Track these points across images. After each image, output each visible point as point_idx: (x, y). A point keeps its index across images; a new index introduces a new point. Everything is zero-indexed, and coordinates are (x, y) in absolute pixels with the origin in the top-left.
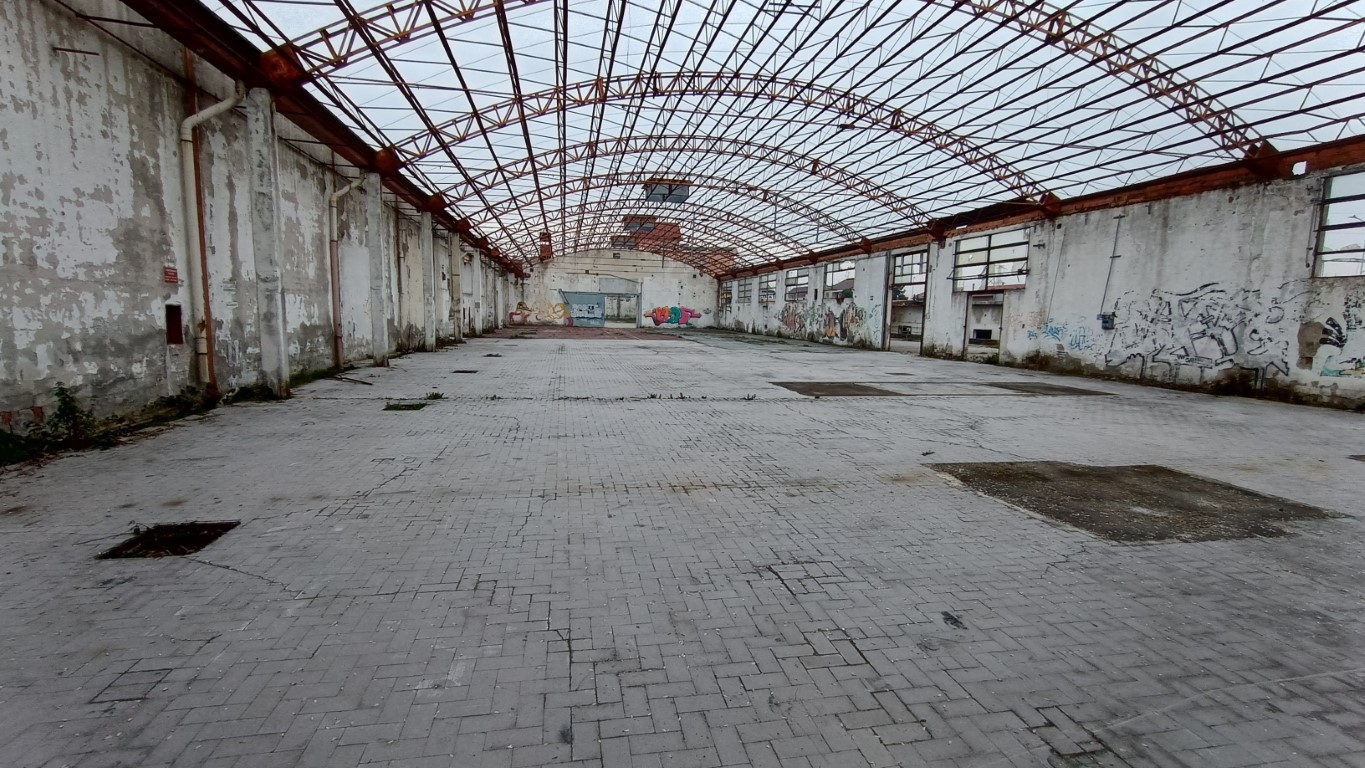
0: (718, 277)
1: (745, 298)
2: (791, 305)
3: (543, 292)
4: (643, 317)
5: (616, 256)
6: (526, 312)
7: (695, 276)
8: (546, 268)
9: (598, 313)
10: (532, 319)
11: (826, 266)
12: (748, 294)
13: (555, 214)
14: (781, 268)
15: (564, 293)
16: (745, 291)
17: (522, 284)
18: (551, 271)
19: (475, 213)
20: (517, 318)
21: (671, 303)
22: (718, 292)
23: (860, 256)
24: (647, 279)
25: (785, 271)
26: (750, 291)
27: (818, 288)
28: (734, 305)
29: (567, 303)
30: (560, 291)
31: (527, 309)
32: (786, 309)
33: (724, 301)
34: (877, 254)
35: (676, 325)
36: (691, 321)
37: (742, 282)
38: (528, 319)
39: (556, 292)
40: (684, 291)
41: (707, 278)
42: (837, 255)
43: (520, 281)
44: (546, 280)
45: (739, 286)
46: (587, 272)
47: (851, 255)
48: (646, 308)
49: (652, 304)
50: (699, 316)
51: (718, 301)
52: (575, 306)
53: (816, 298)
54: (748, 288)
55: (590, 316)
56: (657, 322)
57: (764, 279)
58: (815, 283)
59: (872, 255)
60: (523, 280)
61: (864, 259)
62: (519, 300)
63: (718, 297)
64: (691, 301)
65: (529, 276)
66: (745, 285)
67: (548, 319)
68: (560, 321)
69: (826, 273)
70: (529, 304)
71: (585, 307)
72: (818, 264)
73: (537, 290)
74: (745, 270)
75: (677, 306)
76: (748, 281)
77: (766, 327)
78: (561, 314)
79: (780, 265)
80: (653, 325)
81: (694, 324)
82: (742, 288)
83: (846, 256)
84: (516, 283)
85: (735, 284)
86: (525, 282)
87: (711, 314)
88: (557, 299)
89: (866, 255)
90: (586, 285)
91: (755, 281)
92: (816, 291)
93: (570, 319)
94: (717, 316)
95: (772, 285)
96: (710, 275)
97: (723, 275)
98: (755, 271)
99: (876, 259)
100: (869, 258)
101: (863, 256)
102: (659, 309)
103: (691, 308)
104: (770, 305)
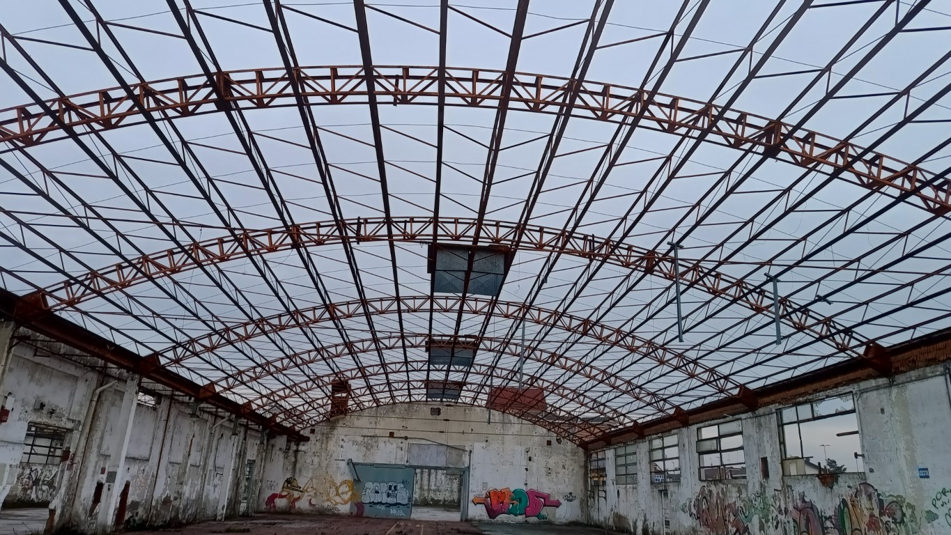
0: (584, 445)
1: (627, 477)
2: (713, 488)
3: (324, 464)
4: (471, 505)
5: (436, 412)
6: (296, 494)
7: (549, 443)
8: (333, 428)
9: (402, 497)
10: (303, 504)
11: (779, 413)
12: (631, 470)
14: (686, 424)
15: (354, 465)
16: (626, 465)
17: (297, 451)
18: (340, 432)
20: (281, 503)
21: (513, 481)
22: (586, 467)
24: (478, 447)
25: (694, 427)
26: (635, 464)
27: (768, 455)
28: (611, 488)
29: (357, 481)
30: (350, 463)
31: (297, 488)
33: (593, 482)
34: (913, 374)
35: (520, 518)
36: (546, 511)
37: (621, 451)
38: (297, 504)
39: (343, 465)
40: (533, 466)
41: (569, 446)
42: (802, 390)
43: (294, 447)
44: (332, 445)
45: (617, 456)
46: (392, 435)
48: (476, 487)
49: (485, 484)
50: (557, 504)
51: (586, 482)
52: (369, 485)
53: (766, 474)
54: (631, 459)
55: (390, 500)
56: (492, 513)
57: (657, 443)
59: (900, 378)
60: (298, 445)
61: (878, 388)
62: (288, 476)
63: (586, 474)
64: (544, 480)
65: (307, 439)
66: (626, 455)
67: (326, 504)
68: (345, 509)
70: (302, 481)
71: (384, 488)
72: (761, 411)
73: (316, 460)
74: (627, 431)
75: (524, 488)
76: (630, 449)
77: (667, 523)
78: (347, 497)
79: (683, 419)
80: (485, 517)
81: (550, 518)
82: (621, 461)
84: (288, 448)
85: (610, 453)
86: (302, 448)
87: (576, 502)
88: (342, 474)
90: (387, 453)
91: (643, 447)
93: (360, 506)
94: (585, 505)
95: (671, 454)
96: (572, 441)
97: (592, 442)
98: (640, 431)
99: (910, 386)
100: (890, 385)
102: (495, 492)
103: (546, 491)
104: (672, 488)
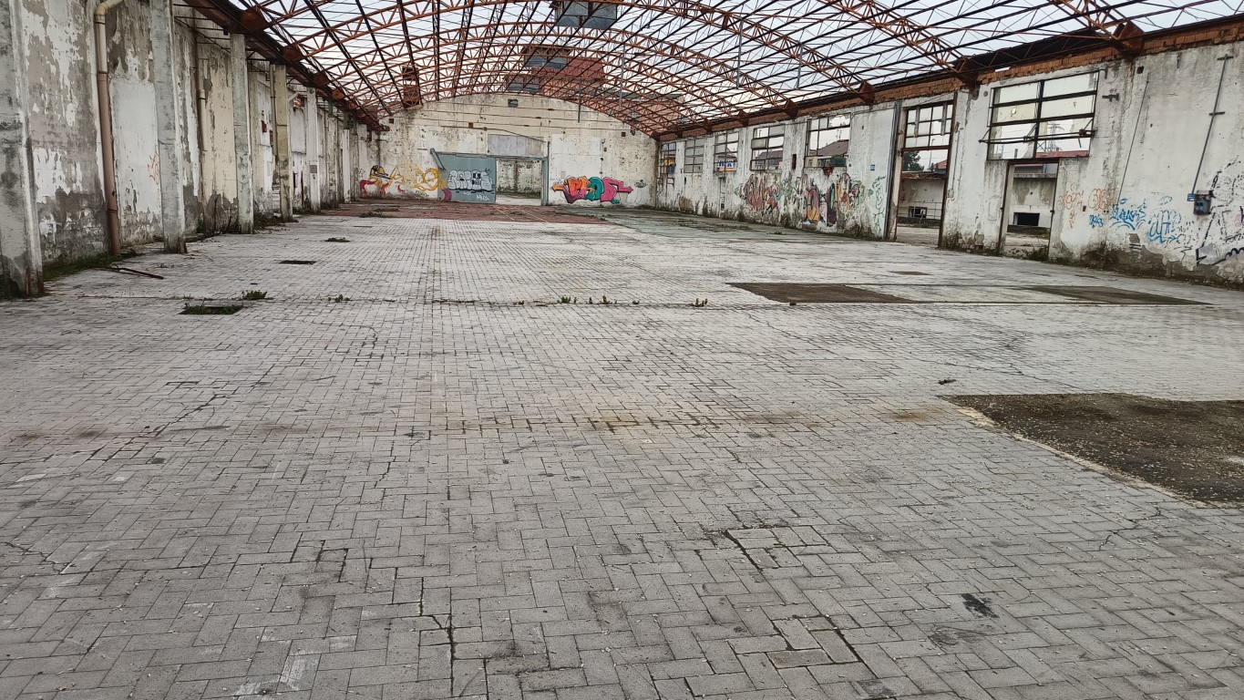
0: (656, 137)
1: (694, 166)
2: (759, 176)
3: (407, 153)
4: (551, 192)
5: (512, 104)
6: (384, 181)
7: (624, 134)
8: (411, 119)
9: (486, 183)
10: (392, 190)
11: (809, 122)
12: (698, 160)
13: (425, 41)
14: (746, 125)
15: (437, 153)
16: (694, 157)
17: (378, 141)
18: (418, 121)
19: (309, 37)
20: (371, 189)
21: (591, 171)
22: (657, 157)
23: (858, 109)
24: (556, 138)
25: (752, 128)
26: (702, 156)
27: (797, 153)
28: (679, 176)
29: (442, 169)
30: (432, 151)
31: (384, 176)
32: (752, 182)
33: (664, 169)
34: (882, 105)
35: (596, 203)
36: (618, 197)
37: (691, 144)
38: (387, 190)
39: (426, 154)
40: (608, 156)
41: (641, 137)
42: (825, 107)
43: (374, 137)
44: (412, 135)
45: (686, 148)
46: (471, 125)
47: (844, 107)
48: (555, 177)
49: (563, 172)
50: (629, 191)
51: (656, 170)
52: (454, 173)
53: (794, 167)
54: (698, 152)
55: (476, 187)
56: (570, 198)
57: (722, 139)
58: (793, 145)
59: (875, 107)
60: (379, 134)
61: (864, 112)
62: (374, 163)
63: (657, 163)
64: (618, 168)
65: (388, 129)
66: (694, 147)
67: (414, 190)
68: (433, 194)
69: (809, 132)
70: (388, 168)
71: (468, 176)
72: (798, 119)
73: (399, 149)
74: (693, 127)
75: (599, 176)
76: (699, 142)
77: (723, 206)
78: (433, 184)
79: (744, 120)
80: (564, 202)
81: (623, 202)
82: (690, 152)
83: (838, 108)
84: (370, 138)
85: (680, 145)
86: (382, 137)
87: (646, 189)
88: (427, 163)
89: (867, 108)
90: (470, 143)
91: (710, 141)
92: (795, 156)
93: (447, 191)
94: (654, 190)
95: (732, 147)
96: (645, 132)
97: (664, 133)
98: (709, 127)
99: (879, 113)
100: (870, 111)
101: (861, 108)
102: (573, 180)
103: (620, 179)
104: (729, 176)
